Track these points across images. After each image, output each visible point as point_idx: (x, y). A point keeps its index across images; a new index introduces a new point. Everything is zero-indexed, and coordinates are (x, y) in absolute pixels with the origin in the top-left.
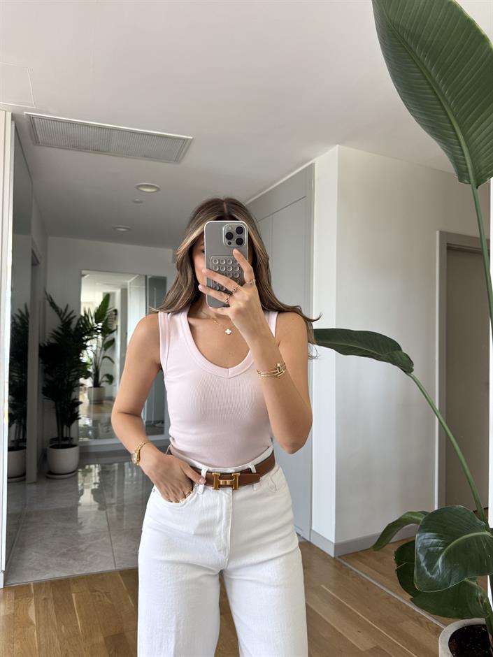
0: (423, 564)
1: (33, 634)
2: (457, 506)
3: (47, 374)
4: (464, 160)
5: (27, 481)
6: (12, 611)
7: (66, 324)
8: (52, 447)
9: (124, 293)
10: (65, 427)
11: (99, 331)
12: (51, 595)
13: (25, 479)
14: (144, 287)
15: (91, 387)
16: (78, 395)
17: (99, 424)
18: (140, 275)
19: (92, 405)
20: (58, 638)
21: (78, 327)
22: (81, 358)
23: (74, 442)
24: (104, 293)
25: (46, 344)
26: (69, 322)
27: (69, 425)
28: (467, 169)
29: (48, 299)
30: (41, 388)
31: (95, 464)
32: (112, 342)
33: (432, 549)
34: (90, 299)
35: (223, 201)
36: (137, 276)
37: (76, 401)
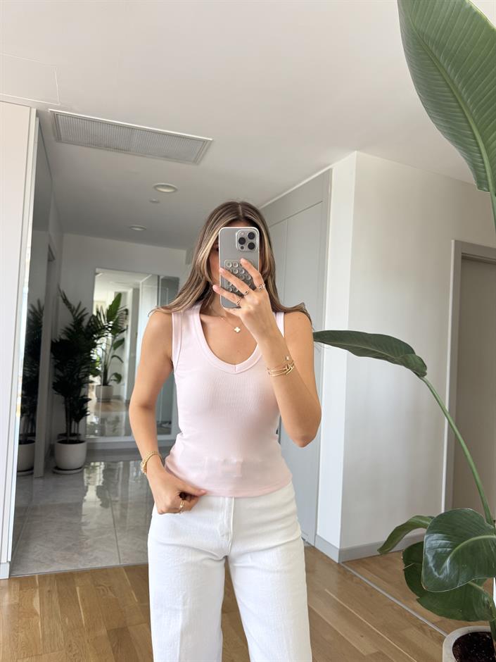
0: (431, 565)
1: (38, 624)
2: (466, 509)
3: (57, 370)
4: (484, 167)
5: (34, 476)
6: (17, 601)
7: (78, 322)
8: (60, 442)
9: (136, 292)
10: (73, 422)
11: (110, 329)
12: (56, 587)
13: (32, 474)
14: (156, 287)
15: (100, 386)
16: (88, 392)
17: (106, 423)
18: (153, 275)
19: (101, 404)
20: (62, 629)
21: (90, 324)
22: (92, 355)
23: (82, 438)
24: (116, 293)
25: (58, 340)
26: (81, 320)
27: (78, 420)
28: (486, 176)
29: (62, 296)
30: (51, 383)
31: (100, 461)
32: (122, 342)
33: (440, 550)
34: (102, 298)
35: (238, 204)
36: (150, 276)
37: (85, 398)
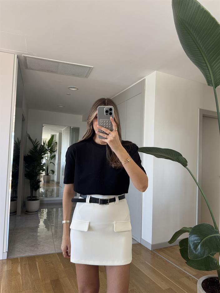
0: (192, 248)
1: (20, 278)
3: (26, 168)
6: (11, 269)
7: (35, 147)
8: (28, 200)
9: (60, 134)
10: (34, 191)
11: (49, 150)
12: (27, 262)
13: (16, 214)
14: (69, 132)
15: (45, 175)
16: (40, 178)
17: (48, 192)
20: (31, 281)
21: (41, 148)
22: (42, 162)
23: (38, 198)
24: (51, 135)
25: (27, 155)
26: (37, 146)
27: (36, 190)
28: (211, 80)
29: (28, 136)
31: (46, 208)
32: (55, 156)
33: (195, 241)
34: (46, 137)
36: (67, 127)
37: (39, 180)
